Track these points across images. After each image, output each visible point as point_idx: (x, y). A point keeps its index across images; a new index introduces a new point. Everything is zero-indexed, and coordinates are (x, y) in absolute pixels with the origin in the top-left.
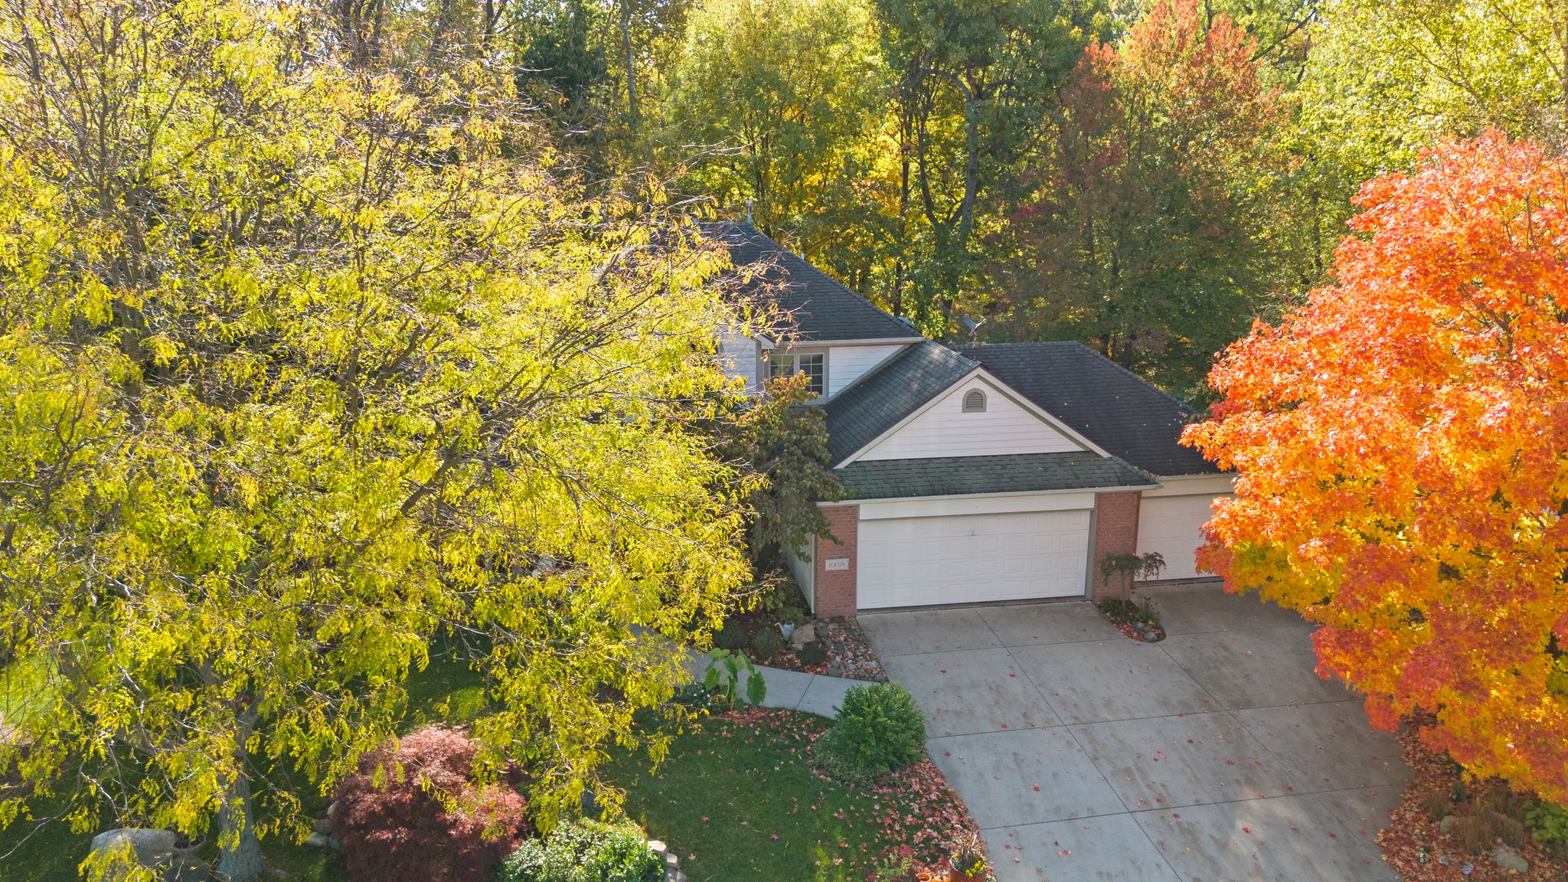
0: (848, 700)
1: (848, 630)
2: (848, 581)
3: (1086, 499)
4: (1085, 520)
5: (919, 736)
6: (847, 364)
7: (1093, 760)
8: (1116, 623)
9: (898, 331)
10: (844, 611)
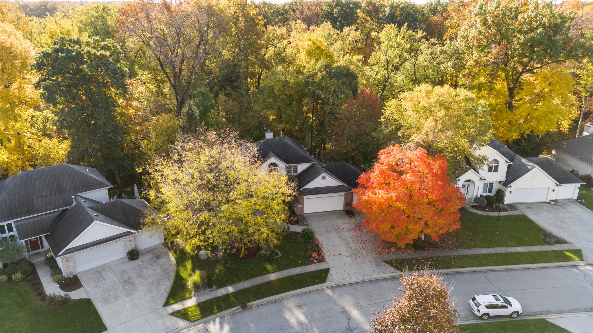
0: (303, 230)
1: (302, 217)
2: (302, 209)
3: (343, 194)
4: (343, 197)
5: (313, 235)
6: (301, 167)
7: (339, 238)
8: (347, 215)
9: (310, 161)
10: (302, 214)
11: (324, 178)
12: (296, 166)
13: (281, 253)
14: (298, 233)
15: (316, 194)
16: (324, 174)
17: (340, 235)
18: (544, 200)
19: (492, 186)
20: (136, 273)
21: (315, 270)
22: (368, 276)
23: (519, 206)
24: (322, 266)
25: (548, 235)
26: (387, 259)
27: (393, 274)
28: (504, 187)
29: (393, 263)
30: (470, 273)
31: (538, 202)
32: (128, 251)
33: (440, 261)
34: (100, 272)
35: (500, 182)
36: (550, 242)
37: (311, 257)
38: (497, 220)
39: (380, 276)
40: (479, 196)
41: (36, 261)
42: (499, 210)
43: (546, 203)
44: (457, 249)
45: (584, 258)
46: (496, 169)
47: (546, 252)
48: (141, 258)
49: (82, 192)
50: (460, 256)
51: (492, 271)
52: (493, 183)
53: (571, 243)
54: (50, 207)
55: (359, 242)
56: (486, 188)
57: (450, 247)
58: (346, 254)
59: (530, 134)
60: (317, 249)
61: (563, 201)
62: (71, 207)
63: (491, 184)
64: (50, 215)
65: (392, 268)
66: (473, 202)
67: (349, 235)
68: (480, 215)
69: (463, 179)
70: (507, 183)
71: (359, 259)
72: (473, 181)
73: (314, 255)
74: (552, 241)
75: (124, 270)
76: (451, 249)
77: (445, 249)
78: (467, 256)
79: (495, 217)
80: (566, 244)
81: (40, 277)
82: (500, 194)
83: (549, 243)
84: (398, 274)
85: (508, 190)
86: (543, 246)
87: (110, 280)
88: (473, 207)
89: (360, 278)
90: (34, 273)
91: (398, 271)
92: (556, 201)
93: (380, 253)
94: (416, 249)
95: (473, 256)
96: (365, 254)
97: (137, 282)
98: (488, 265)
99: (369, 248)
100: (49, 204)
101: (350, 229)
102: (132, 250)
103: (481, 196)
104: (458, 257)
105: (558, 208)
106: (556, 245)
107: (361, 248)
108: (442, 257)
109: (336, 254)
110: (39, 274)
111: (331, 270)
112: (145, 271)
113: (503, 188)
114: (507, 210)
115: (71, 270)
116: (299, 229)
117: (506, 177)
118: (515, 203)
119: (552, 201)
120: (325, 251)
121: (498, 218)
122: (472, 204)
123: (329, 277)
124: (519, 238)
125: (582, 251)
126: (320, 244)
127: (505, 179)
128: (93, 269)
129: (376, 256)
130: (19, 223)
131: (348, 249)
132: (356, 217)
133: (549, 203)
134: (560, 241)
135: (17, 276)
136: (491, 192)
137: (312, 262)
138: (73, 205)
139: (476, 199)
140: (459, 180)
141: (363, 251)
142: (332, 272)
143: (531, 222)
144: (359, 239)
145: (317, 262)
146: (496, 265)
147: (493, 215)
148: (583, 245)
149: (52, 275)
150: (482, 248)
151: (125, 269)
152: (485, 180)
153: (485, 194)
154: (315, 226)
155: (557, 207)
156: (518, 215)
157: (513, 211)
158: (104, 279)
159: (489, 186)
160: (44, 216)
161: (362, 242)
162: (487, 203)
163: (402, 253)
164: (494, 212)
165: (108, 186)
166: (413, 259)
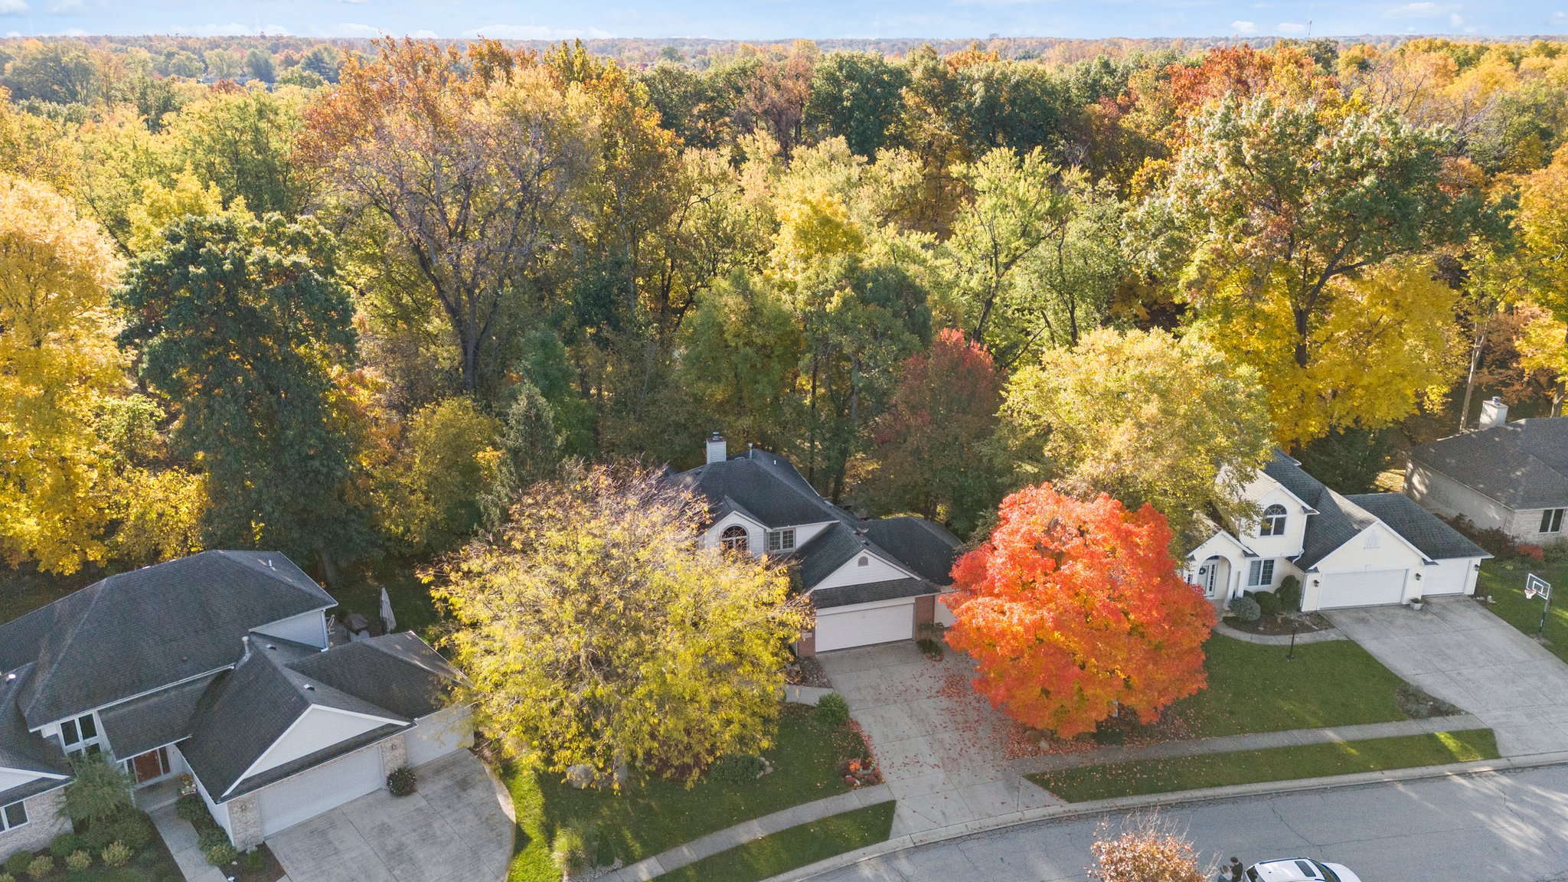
0: (821, 701)
1: (813, 663)
2: (812, 641)
3: (912, 600)
4: (912, 607)
5: (847, 712)
6: (804, 534)
7: (911, 716)
8: (924, 652)
9: (826, 517)
10: (811, 654)
11: (863, 562)
12: (791, 532)
13: (771, 764)
14: (809, 708)
15: (847, 603)
16: (863, 553)
17: (911, 709)
18: (1395, 600)
19: (1272, 567)
20: (414, 830)
21: (860, 806)
22: (990, 816)
23: (1338, 618)
24: (876, 796)
25: (1413, 695)
26: (1033, 771)
27: (1051, 810)
28: (1301, 572)
29: (1049, 779)
30: (1235, 799)
31: (1382, 606)
32: (388, 773)
33: (1160, 771)
34: (323, 833)
35: (1290, 559)
36: (1417, 712)
37: (846, 771)
38: (1289, 657)
39: (1019, 815)
40: (1240, 594)
41: (157, 807)
42: (1291, 628)
43: (1400, 606)
44: (1198, 737)
45: (1501, 752)
46: (1280, 529)
47: (1411, 738)
48: (423, 789)
49: (262, 623)
50: (1209, 756)
51: (1290, 793)
52: (1272, 562)
53: (1467, 713)
54: (187, 667)
55: (960, 726)
56: (1255, 572)
57: (1182, 733)
58: (933, 760)
59: (1353, 426)
60: (860, 749)
61: (1443, 601)
62: (238, 666)
63: (1269, 564)
64: (187, 689)
65: (1047, 793)
66: (1227, 609)
67: (933, 708)
68: (1248, 643)
69: (1201, 555)
70: (1307, 561)
71: (964, 773)
72: (1225, 559)
73: (855, 765)
74: (1424, 710)
75: (383, 824)
76: (1183, 738)
77: (1170, 738)
78: (1225, 756)
79: (1282, 648)
80: (1456, 717)
81: (172, 852)
82: (1291, 589)
83: (1416, 716)
84: (1062, 809)
85: (1310, 578)
86: (1401, 723)
87: (353, 854)
88: (1226, 620)
89: (973, 824)
90: (156, 842)
91: (1062, 802)
92: (1425, 600)
93: (1014, 755)
94: (1100, 742)
95: (1238, 753)
96: (979, 758)
97: (420, 855)
98: (1275, 779)
99: (986, 742)
100: (184, 661)
101: (934, 691)
102: (400, 771)
103: (1246, 593)
104: (1200, 759)
105: (1431, 621)
106: (1433, 719)
107: (967, 742)
108: (1166, 762)
109: (907, 761)
110: (168, 843)
111: (898, 804)
112: (436, 825)
113: (1297, 573)
114: (1309, 629)
115: (251, 831)
116: (809, 696)
117: (1304, 547)
118: (1327, 610)
119: (1416, 601)
120: (879, 755)
121: (1292, 651)
122: (1224, 615)
123: (896, 824)
124: (1343, 705)
125: (1496, 734)
126: (865, 734)
127: (1302, 550)
128: (305, 824)
129: (1005, 763)
130: (111, 714)
131: (936, 746)
132: (947, 658)
133: (1408, 606)
134: (1441, 709)
135: (116, 852)
136: (1269, 582)
137: (850, 786)
138: (246, 658)
139: (1235, 600)
140: (1192, 558)
141: (972, 751)
142: (903, 810)
143: (1369, 661)
144: (960, 719)
145: (862, 785)
146: (1294, 778)
147: (1277, 643)
148: (1496, 718)
149: (204, 847)
150: (1257, 732)
151: (386, 820)
152: (1255, 555)
153: (1253, 589)
154: (849, 687)
155: (1429, 617)
156: (1338, 641)
157: (1323, 632)
158: (336, 852)
159: (1265, 567)
160: (173, 693)
161: (967, 726)
162: (1262, 612)
163: (1067, 753)
164: (1278, 634)
165: (327, 603)
166: (1094, 769)
